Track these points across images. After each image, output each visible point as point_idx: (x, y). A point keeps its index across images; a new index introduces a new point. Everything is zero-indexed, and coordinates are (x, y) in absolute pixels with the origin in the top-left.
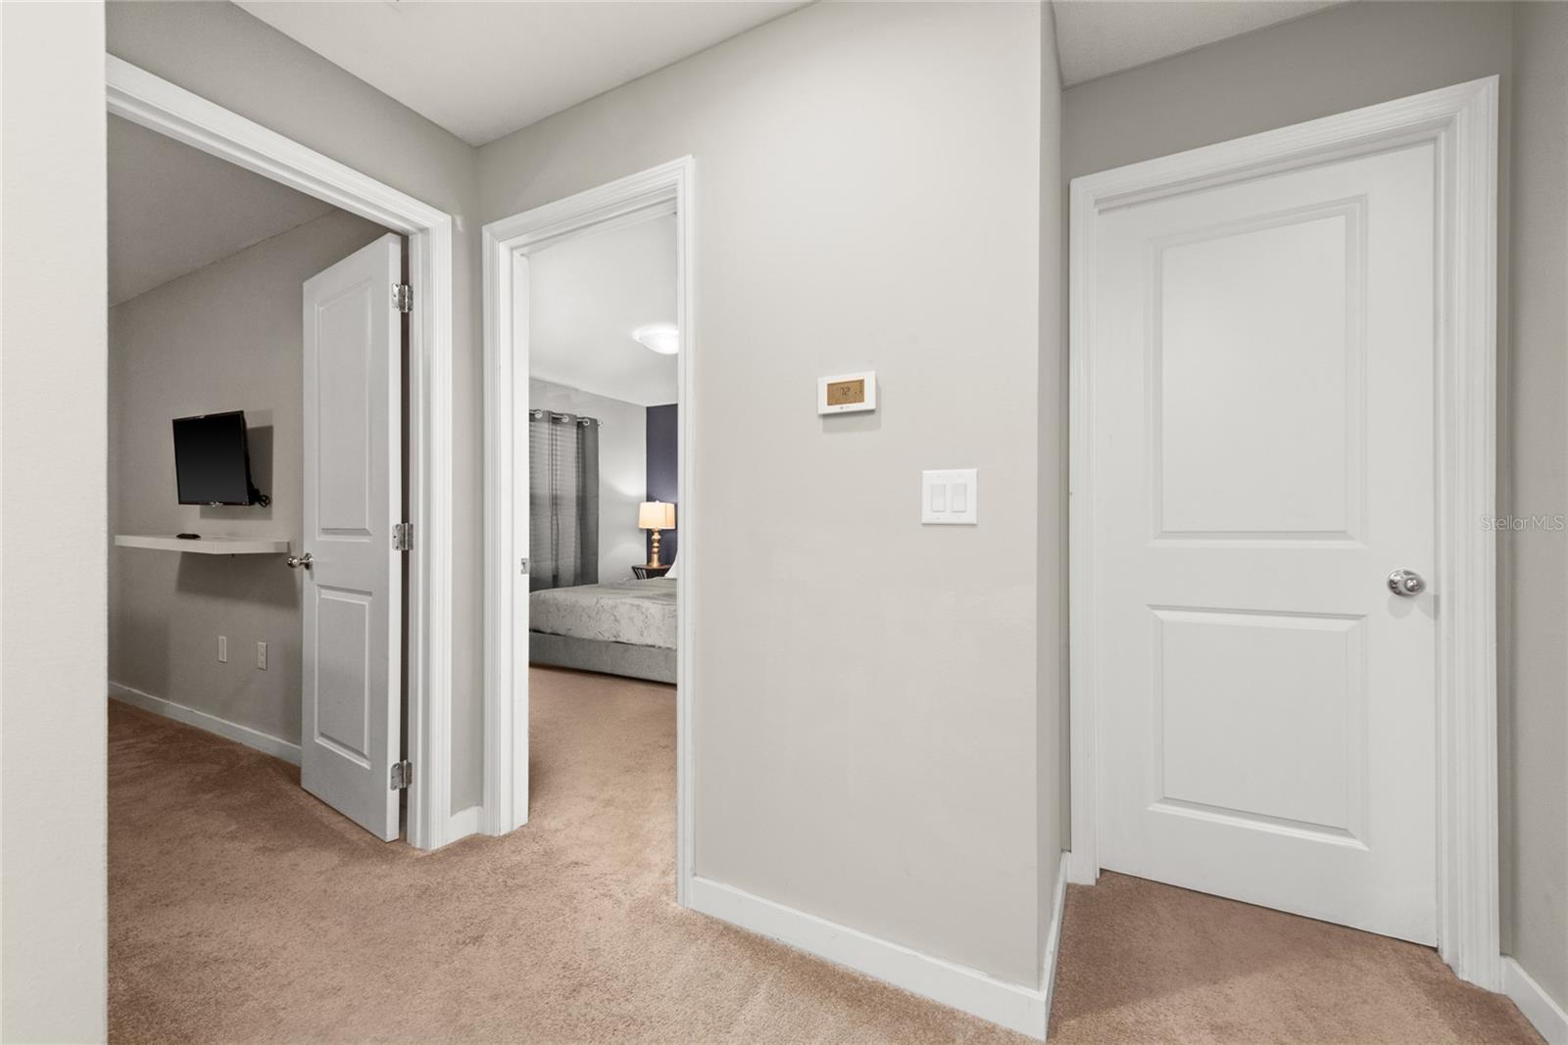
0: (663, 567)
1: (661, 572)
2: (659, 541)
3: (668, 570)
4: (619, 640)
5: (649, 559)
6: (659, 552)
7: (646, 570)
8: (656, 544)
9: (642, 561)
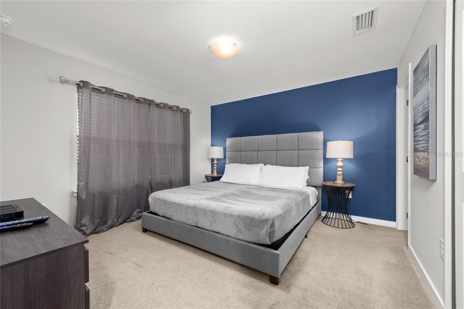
0: (218, 176)
1: (218, 178)
2: (217, 164)
3: (221, 177)
4: (198, 225)
5: (212, 172)
6: (217, 169)
7: (211, 177)
8: (215, 165)
9: (209, 173)
